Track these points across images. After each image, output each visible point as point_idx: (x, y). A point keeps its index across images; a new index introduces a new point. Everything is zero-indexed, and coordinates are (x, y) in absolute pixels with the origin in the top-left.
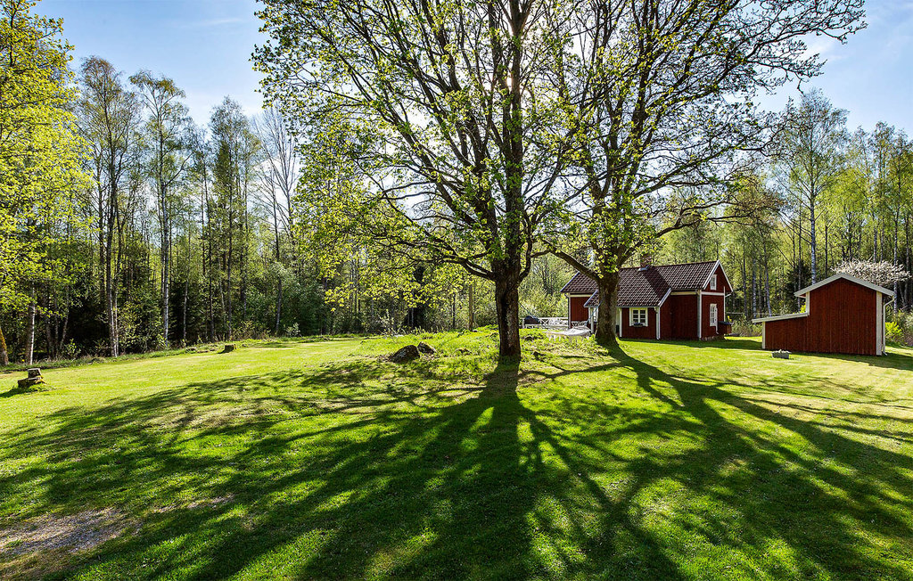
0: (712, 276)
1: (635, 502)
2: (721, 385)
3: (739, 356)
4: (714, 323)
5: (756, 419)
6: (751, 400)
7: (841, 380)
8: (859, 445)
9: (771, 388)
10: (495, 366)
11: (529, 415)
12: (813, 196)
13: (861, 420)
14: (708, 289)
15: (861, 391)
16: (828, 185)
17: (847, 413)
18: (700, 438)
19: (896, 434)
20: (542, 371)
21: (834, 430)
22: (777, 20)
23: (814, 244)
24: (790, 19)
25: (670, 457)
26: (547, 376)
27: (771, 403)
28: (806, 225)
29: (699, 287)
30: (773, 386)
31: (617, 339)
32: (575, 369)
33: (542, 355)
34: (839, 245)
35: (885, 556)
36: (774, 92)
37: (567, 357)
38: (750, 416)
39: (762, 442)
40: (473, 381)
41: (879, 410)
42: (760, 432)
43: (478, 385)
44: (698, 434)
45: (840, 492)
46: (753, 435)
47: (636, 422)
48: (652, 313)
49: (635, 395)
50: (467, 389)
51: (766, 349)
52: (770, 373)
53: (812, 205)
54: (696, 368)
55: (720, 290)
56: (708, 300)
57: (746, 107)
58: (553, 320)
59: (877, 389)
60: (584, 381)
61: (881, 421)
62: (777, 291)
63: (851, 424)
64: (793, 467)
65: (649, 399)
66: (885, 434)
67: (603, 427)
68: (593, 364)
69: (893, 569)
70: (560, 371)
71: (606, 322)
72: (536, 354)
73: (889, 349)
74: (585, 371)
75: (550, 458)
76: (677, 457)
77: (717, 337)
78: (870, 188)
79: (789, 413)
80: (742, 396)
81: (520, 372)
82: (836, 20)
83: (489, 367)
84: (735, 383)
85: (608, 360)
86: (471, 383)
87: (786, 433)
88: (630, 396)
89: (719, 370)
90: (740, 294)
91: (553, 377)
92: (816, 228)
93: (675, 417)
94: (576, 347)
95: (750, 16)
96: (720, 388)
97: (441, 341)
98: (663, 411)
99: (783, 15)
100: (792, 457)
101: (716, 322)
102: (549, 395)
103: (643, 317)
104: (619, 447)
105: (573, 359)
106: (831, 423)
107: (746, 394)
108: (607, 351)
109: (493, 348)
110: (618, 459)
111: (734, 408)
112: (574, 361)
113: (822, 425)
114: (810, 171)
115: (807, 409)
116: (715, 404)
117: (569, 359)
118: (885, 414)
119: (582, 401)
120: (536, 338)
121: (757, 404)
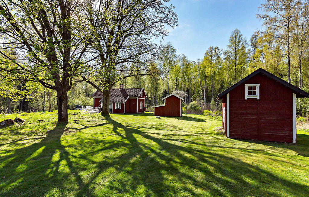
0: (141, 93)
1: (94, 182)
2: (139, 128)
3: (147, 118)
4: (141, 108)
5: (146, 139)
6: (146, 133)
7: (171, 124)
8: (171, 144)
9: (153, 128)
10: (55, 127)
11: (62, 148)
12: (168, 71)
13: (173, 136)
14: (140, 97)
15: (175, 127)
16: (172, 69)
17: (170, 135)
18: (127, 149)
19: (180, 140)
20: (76, 127)
21: (166, 140)
22: (158, 17)
23: (168, 85)
24: (161, 18)
25: (114, 159)
26: (78, 129)
27: (152, 133)
28: (166, 79)
29: (137, 96)
30: (154, 127)
31: (109, 114)
32: (91, 126)
33: (78, 121)
34: (174, 86)
35: (171, 183)
36: (157, 38)
37: (88, 121)
38: (145, 138)
39: (146, 147)
40: (41, 134)
41: (178, 133)
42: (146, 144)
43: (42, 136)
44: (127, 147)
45: (163, 162)
46: (144, 145)
47: (107, 145)
48: (123, 105)
49: (110, 134)
50: (35, 139)
51: (155, 116)
52: (154, 123)
53: (168, 74)
54: (133, 123)
55: (143, 97)
56: (140, 100)
57: (148, 40)
58: (88, 107)
59: (179, 126)
60: (93, 131)
61: (178, 136)
62: (160, 98)
63: (170, 138)
64: (153, 155)
65: (115, 135)
66: (177, 140)
67: (93, 149)
68: (98, 123)
69: (171, 187)
70: (84, 127)
71: (105, 108)
72: (75, 121)
73: (183, 115)
74: (95, 126)
75: (63, 168)
76: (117, 158)
77: (142, 112)
78: (181, 71)
79: (156, 136)
80: (145, 132)
81: (65, 129)
82: (172, 21)
83: (51, 127)
84: (144, 127)
85: (105, 121)
86: (39, 136)
87: (154, 143)
88: (108, 135)
89: (140, 123)
90: (150, 99)
91: (80, 130)
92: (169, 81)
93: (121, 142)
94: (94, 117)
95: (151, 13)
96: (139, 130)
97: (30, 117)
98: (118, 140)
99: (160, 16)
100: (153, 151)
101: (142, 107)
102: (75, 138)
103: (120, 106)
104: (96, 157)
105: (91, 122)
106: (166, 138)
107: (146, 131)
108: (105, 118)
109: (56, 118)
110: (94, 162)
111: (141, 136)
112: (91, 123)
113: (163, 139)
114: (168, 64)
115: (161, 134)
116: (135, 135)
117: (89, 122)
118: (179, 134)
119: (89, 139)
120: (77, 114)
121: (148, 134)
